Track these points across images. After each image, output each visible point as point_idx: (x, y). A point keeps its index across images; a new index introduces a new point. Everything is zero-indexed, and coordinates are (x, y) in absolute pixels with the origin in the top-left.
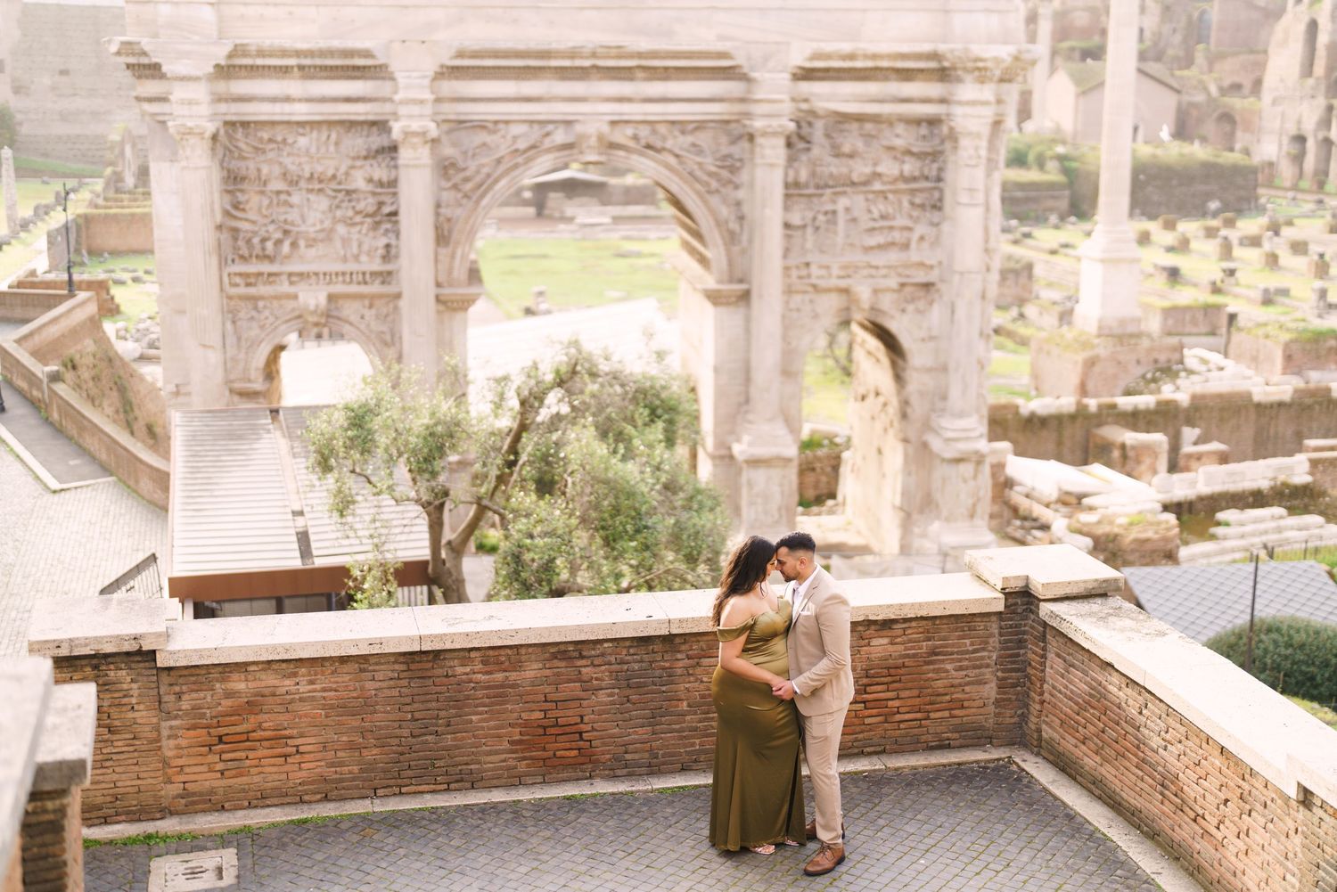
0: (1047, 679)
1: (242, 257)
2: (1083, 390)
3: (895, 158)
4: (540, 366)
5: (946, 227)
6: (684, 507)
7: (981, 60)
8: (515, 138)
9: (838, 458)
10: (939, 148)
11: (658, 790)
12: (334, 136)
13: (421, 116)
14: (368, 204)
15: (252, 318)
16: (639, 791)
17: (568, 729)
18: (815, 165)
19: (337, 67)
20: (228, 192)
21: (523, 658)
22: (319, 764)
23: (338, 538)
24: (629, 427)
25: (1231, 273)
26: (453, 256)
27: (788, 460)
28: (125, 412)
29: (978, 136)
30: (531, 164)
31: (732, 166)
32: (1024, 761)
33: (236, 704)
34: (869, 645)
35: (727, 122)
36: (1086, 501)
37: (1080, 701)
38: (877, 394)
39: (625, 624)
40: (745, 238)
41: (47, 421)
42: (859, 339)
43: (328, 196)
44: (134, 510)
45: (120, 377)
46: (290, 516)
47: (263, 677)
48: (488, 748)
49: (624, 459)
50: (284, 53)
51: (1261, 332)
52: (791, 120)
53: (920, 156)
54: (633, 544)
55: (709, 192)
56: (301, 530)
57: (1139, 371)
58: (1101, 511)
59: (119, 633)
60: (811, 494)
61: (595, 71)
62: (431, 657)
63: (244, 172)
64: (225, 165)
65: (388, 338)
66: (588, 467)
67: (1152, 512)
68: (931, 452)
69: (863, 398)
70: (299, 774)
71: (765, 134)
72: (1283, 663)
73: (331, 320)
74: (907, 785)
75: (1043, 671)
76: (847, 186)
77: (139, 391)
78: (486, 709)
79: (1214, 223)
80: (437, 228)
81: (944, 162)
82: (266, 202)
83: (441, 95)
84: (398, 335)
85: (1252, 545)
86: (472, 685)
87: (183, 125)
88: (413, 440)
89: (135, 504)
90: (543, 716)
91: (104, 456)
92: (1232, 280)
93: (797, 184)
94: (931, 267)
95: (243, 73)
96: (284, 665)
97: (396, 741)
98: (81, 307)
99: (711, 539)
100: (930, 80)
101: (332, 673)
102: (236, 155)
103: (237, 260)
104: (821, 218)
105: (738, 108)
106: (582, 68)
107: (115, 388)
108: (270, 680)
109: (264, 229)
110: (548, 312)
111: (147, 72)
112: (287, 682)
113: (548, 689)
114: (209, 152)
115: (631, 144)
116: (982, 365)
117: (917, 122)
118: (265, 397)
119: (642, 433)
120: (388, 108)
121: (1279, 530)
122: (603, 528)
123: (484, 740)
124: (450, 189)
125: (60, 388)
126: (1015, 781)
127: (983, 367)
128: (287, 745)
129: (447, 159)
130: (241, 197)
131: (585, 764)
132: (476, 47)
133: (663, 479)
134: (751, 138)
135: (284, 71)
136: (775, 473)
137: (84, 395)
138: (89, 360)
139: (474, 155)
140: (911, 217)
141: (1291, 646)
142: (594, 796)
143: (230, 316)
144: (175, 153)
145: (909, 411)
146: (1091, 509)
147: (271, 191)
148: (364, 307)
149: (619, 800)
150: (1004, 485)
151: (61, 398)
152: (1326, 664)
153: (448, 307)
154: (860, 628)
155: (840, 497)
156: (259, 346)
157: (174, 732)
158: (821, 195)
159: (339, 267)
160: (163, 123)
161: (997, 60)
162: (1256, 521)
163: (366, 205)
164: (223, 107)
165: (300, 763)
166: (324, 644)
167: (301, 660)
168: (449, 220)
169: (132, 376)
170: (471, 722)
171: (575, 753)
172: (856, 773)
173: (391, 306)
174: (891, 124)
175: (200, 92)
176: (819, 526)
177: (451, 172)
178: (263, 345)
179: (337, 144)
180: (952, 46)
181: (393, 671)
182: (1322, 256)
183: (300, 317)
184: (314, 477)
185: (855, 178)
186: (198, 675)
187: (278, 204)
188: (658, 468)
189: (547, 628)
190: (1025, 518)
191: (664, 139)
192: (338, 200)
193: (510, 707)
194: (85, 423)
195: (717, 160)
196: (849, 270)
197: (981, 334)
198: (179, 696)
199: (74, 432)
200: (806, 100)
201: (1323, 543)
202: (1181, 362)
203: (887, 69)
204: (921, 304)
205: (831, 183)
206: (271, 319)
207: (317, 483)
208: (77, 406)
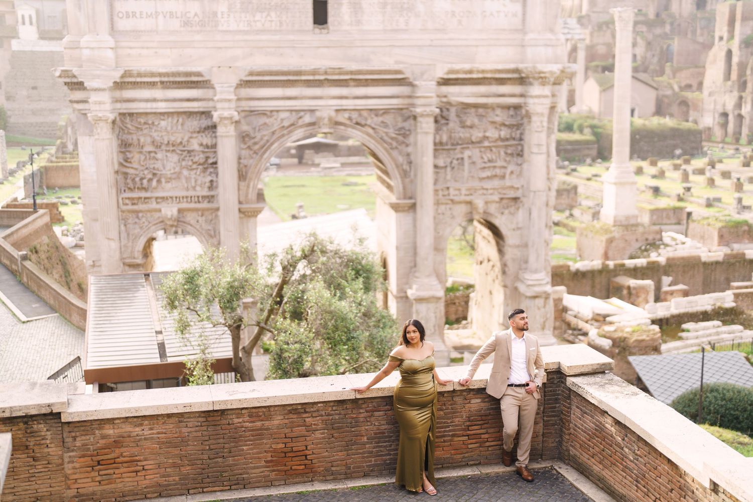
0: (572, 421)
1: (129, 189)
2: (606, 257)
3: (496, 128)
4: (293, 247)
5: (525, 166)
6: (375, 326)
7: (543, 73)
8: (282, 120)
9: (468, 297)
10: (520, 122)
11: (350, 487)
12: (181, 120)
13: (229, 108)
14: (200, 158)
15: (136, 223)
16: (339, 488)
17: (299, 454)
18: (451, 132)
19: (182, 82)
20: (121, 152)
21: (272, 413)
22: (156, 476)
23: (180, 347)
24: (343, 281)
25: (689, 189)
26: (248, 187)
27: (438, 299)
28: (66, 277)
29: (542, 114)
30: (292, 134)
31: (404, 134)
32: (560, 468)
33: (108, 442)
34: (470, 403)
35: (402, 109)
36: (608, 319)
37: (590, 433)
38: (489, 260)
39: (330, 393)
40: (412, 174)
41: (20, 283)
42: (478, 230)
43: (178, 154)
44: (69, 332)
45: (62, 257)
46: (154, 334)
47: (124, 426)
48: (253, 465)
49: (341, 299)
50: (153, 75)
51: (705, 222)
52: (437, 108)
53: (510, 126)
54: (346, 347)
55: (392, 148)
56: (161, 342)
57: (637, 245)
58: (616, 324)
59: (40, 403)
60: (453, 317)
61: (326, 82)
62: (219, 413)
63: (130, 141)
64: (120, 137)
65: (212, 233)
66: (319, 304)
67: (644, 324)
68: (519, 293)
69: (481, 263)
70: (145, 482)
71: (422, 115)
72: (720, 409)
73: (180, 223)
74: (493, 483)
75: (569, 416)
76: (469, 144)
77: (73, 265)
78: (251, 443)
79: (678, 162)
80: (239, 171)
81: (524, 130)
82: (143, 157)
83: (240, 97)
84: (217, 232)
85: (703, 343)
86: (243, 429)
87: (97, 116)
88: (221, 290)
89: (69, 328)
90: (284, 446)
91: (52, 302)
92: (689, 193)
93: (441, 143)
94: (518, 189)
95: (130, 86)
96: (135, 419)
97: (200, 462)
98: (41, 218)
99: (390, 344)
100: (514, 84)
101: (163, 423)
102: (126, 132)
103: (127, 190)
104: (455, 162)
105: (407, 101)
106: (319, 80)
107: (60, 263)
108: (127, 428)
109: (142, 173)
110: (305, 217)
111: (76, 86)
112: (137, 429)
113: (287, 431)
114: (111, 130)
115: (348, 122)
116: (547, 243)
117: (508, 107)
118: (143, 267)
119: (350, 285)
120: (211, 104)
121: (718, 334)
122: (328, 338)
123: (250, 461)
124: (246, 149)
125: (27, 264)
126: (555, 479)
127: (548, 245)
128: (137, 465)
129: (245, 132)
130: (129, 155)
131: (309, 473)
132: (259, 70)
133: (363, 311)
134: (415, 118)
135: (153, 85)
136: (432, 306)
137: (42, 267)
138: (45, 248)
139: (259, 130)
140: (505, 161)
141: (725, 399)
142: (314, 492)
143: (123, 222)
144: (92, 131)
145: (507, 269)
146: (611, 323)
147: (146, 152)
148: (198, 216)
149: (328, 494)
150: (561, 311)
151: (28, 269)
152: (745, 410)
153: (245, 215)
154: (465, 393)
155: (469, 319)
156: (139, 238)
157: (71, 459)
158: (455, 149)
159: (185, 193)
160: (85, 114)
161: (552, 73)
162: (704, 329)
163: (199, 159)
164: (118, 105)
165: (145, 476)
166: (158, 407)
167: (145, 416)
168: (246, 166)
169: (69, 256)
170: (243, 450)
171: (303, 467)
172: (464, 476)
173: (214, 214)
174: (493, 109)
175: (106, 97)
176: (458, 335)
177: (247, 139)
178: (142, 238)
179: (182, 125)
180: (525, 65)
181: (198, 422)
182: (738, 179)
183: (162, 222)
184: (166, 312)
185: (474, 139)
186: (85, 426)
187: (150, 159)
188: (360, 304)
189: (285, 396)
190: (574, 329)
191: (366, 119)
192: (183, 156)
193: (265, 441)
194: (42, 283)
195: (396, 130)
196: (472, 191)
197: (546, 226)
198: (75, 438)
199: (35, 289)
200: (445, 96)
201: (743, 341)
202: (661, 240)
203: (491, 78)
204: (512, 209)
205: (460, 142)
206: (146, 223)
207: (168, 315)
208: (37, 274)
